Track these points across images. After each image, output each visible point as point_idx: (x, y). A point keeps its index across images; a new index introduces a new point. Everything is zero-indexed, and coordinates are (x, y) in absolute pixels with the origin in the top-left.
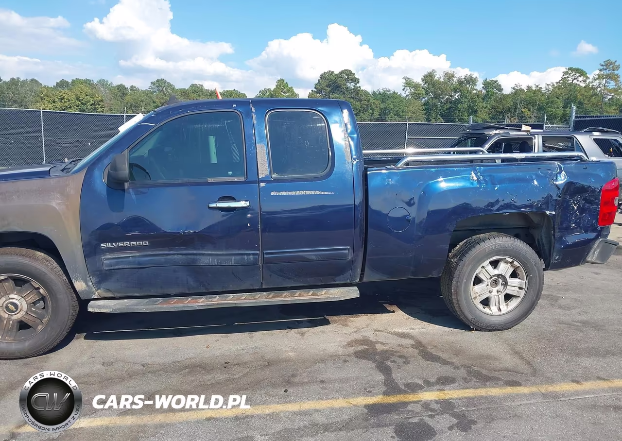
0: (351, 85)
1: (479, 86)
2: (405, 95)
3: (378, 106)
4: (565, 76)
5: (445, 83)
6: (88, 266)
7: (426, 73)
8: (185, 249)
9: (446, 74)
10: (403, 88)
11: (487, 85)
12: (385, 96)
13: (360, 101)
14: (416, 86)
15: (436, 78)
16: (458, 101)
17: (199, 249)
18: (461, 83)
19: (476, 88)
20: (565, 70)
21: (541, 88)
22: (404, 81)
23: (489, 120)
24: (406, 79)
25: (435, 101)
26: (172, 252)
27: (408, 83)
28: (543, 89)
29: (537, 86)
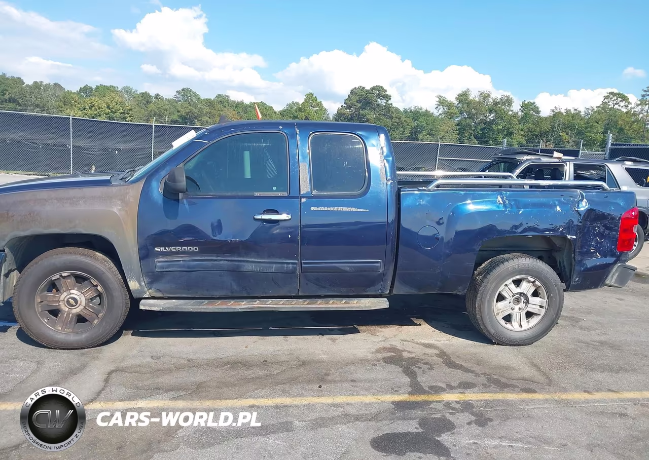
0: (382, 102)
1: (516, 107)
2: (438, 114)
3: (410, 124)
4: (606, 101)
5: (479, 103)
6: (142, 267)
7: (460, 92)
8: (231, 256)
9: (482, 94)
10: (436, 106)
11: (525, 106)
12: (416, 114)
13: (391, 118)
14: (450, 105)
15: (471, 98)
16: (492, 122)
17: (243, 257)
18: (496, 103)
19: (512, 109)
20: (606, 95)
21: (580, 112)
22: (438, 99)
23: (525, 143)
24: (439, 97)
25: (468, 121)
26: (219, 258)
27: (442, 102)
28: (582, 113)
29: (576, 110)
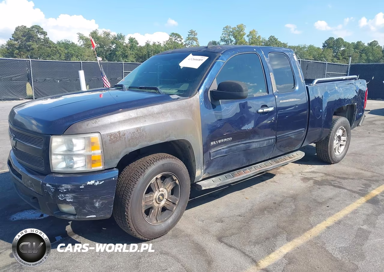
0: (42, 37)
1: (127, 41)
2: (80, 45)
3: (63, 51)
4: (171, 38)
5: (104, 38)
7: (92, 31)
9: (105, 33)
10: (78, 40)
11: (132, 40)
12: (67, 45)
13: (50, 47)
14: (87, 40)
15: (99, 35)
16: (115, 50)
18: (115, 38)
19: (125, 42)
20: (170, 34)
21: (160, 44)
22: (78, 36)
23: (135, 61)
24: (79, 34)
25: (100, 49)
27: (81, 37)
28: (162, 45)
29: (159, 42)
